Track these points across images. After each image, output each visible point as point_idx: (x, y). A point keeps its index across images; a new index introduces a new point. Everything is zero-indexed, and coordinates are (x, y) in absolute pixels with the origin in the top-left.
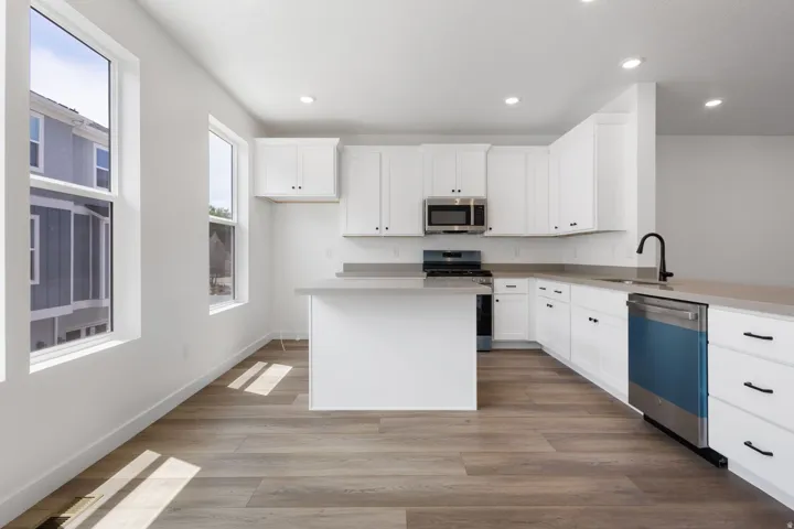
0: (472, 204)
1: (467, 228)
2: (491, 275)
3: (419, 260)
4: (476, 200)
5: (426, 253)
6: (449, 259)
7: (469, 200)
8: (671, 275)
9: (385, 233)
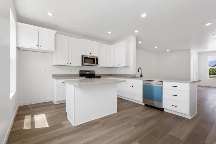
0: (95, 58)
1: (94, 64)
2: (101, 77)
3: (78, 73)
4: (96, 57)
5: (81, 71)
6: (88, 73)
7: (94, 57)
8: (143, 76)
9: (70, 64)
